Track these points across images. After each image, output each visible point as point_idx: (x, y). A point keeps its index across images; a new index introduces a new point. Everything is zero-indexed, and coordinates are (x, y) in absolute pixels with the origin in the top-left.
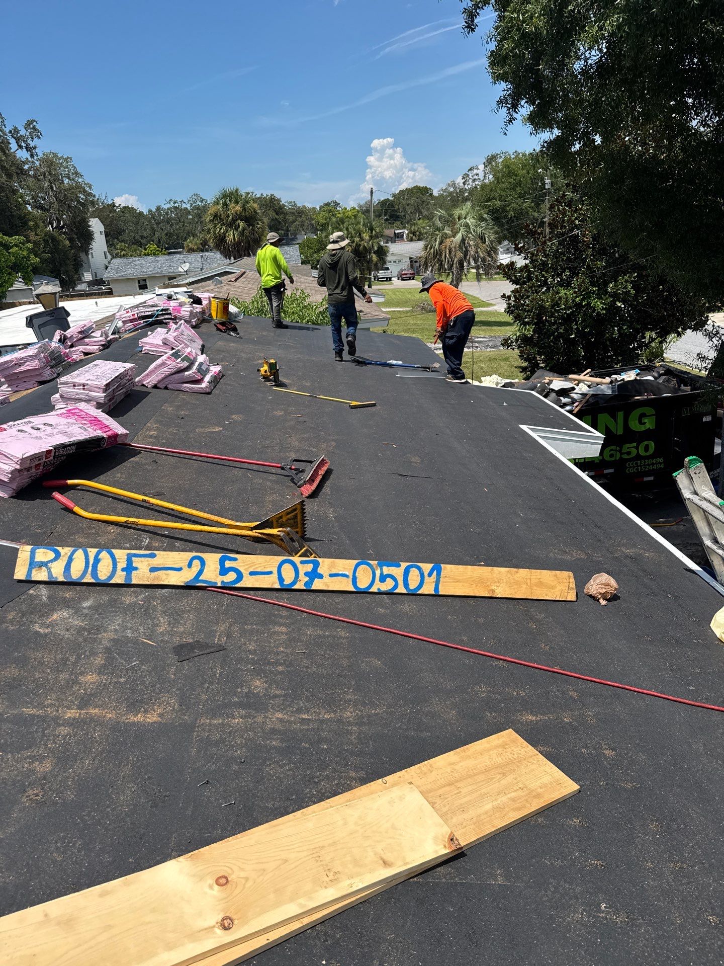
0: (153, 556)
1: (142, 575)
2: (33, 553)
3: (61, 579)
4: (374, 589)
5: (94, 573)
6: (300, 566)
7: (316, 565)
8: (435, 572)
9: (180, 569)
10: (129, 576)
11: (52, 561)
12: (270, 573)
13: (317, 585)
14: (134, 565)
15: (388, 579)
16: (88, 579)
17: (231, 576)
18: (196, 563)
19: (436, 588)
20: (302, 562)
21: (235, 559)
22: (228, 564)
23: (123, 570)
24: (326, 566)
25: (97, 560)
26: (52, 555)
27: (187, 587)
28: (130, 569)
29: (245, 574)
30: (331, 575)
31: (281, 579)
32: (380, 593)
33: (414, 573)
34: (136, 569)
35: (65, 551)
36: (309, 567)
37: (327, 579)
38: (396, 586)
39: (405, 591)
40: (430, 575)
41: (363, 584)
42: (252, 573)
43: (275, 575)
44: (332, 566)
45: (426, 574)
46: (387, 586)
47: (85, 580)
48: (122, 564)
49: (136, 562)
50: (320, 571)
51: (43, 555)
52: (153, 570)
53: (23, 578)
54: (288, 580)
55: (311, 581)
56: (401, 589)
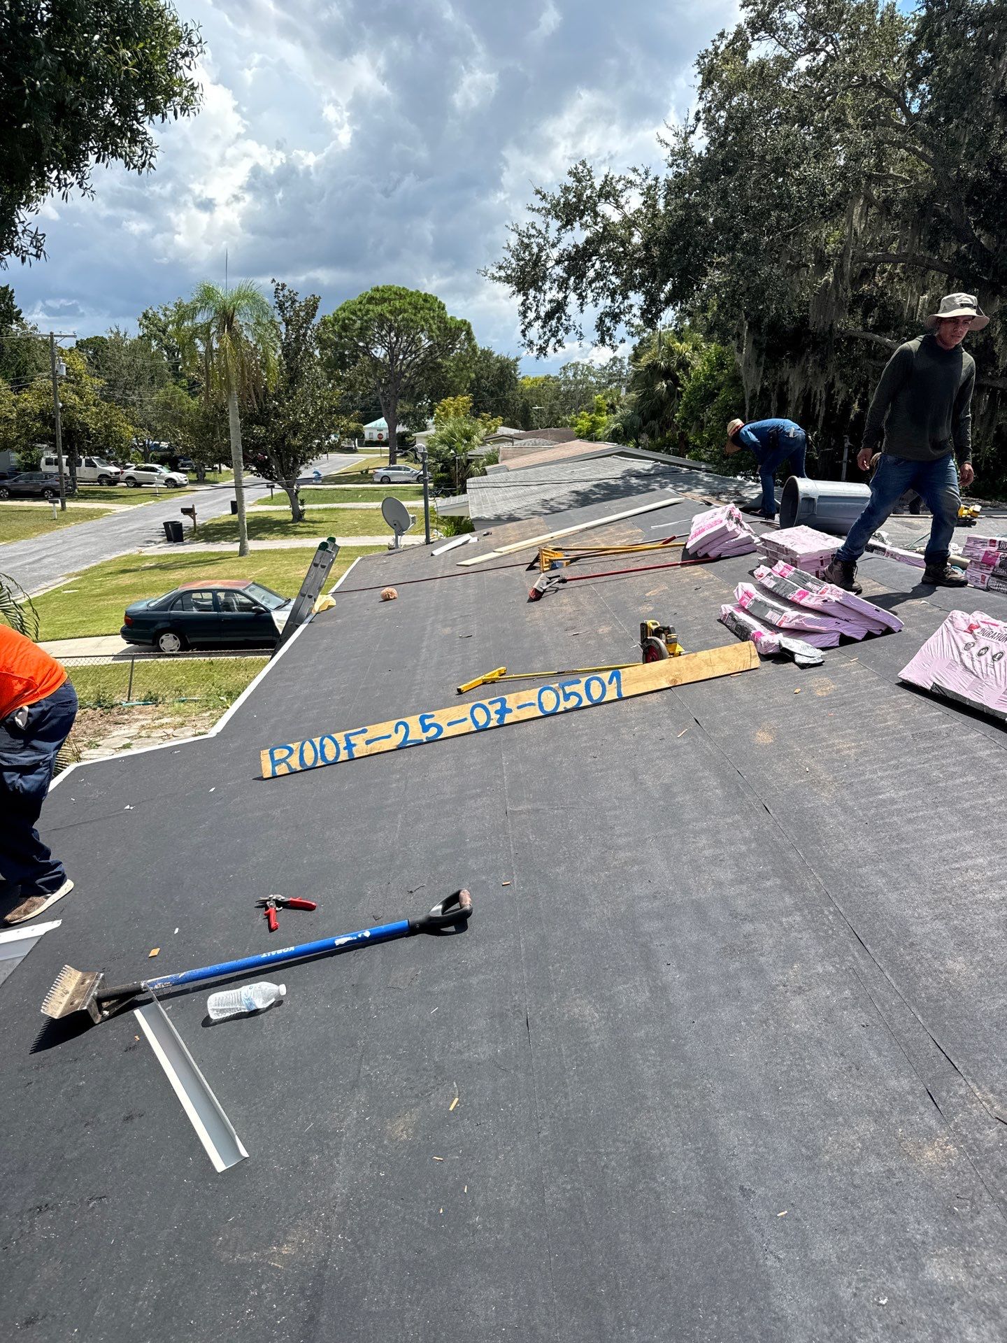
0: (364, 731)
1: (360, 749)
2: (271, 754)
3: (299, 768)
4: (561, 709)
5: (324, 757)
6: (489, 707)
7: (503, 701)
8: (615, 679)
9: (389, 736)
10: (350, 753)
11: (287, 757)
12: (465, 719)
13: (509, 718)
14: (353, 742)
15: (572, 697)
16: (320, 763)
17: (433, 731)
18: (401, 728)
19: (619, 693)
20: (490, 703)
21: (432, 716)
22: (427, 722)
23: (345, 748)
24: (513, 700)
25: (322, 747)
26: (286, 752)
27: (399, 748)
28: (349, 746)
29: (444, 726)
30: (519, 708)
31: (476, 723)
32: (567, 711)
33: (595, 685)
34: (355, 745)
35: (296, 746)
36: (498, 706)
37: (516, 711)
38: (580, 701)
39: (590, 703)
40: (610, 682)
41: (549, 708)
42: (450, 724)
43: (470, 720)
44: (518, 699)
45: (606, 683)
46: (573, 702)
47: (318, 765)
48: (343, 744)
49: (353, 740)
50: (508, 706)
51: (280, 754)
52: (368, 742)
53: (270, 775)
54: (482, 722)
55: (502, 718)
56: (586, 702)
